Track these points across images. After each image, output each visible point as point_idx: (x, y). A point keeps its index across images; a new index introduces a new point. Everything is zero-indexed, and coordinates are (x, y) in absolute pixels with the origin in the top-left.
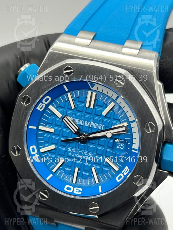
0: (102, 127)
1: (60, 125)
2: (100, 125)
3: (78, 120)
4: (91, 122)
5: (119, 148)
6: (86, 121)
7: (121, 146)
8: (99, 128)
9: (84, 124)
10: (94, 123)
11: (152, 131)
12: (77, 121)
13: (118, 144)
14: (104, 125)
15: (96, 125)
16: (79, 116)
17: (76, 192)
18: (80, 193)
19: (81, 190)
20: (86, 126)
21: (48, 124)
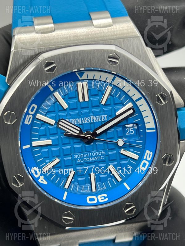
0: (105, 118)
1: (56, 132)
2: (102, 116)
3: (75, 119)
4: (91, 116)
5: (129, 134)
6: (85, 118)
7: (131, 131)
8: (103, 120)
9: (83, 121)
10: (94, 117)
11: (165, 102)
12: (74, 121)
13: (126, 130)
14: (107, 115)
15: (97, 117)
16: (75, 115)
17: (102, 200)
18: (107, 199)
19: (106, 195)
20: (86, 123)
21: (41, 137)
